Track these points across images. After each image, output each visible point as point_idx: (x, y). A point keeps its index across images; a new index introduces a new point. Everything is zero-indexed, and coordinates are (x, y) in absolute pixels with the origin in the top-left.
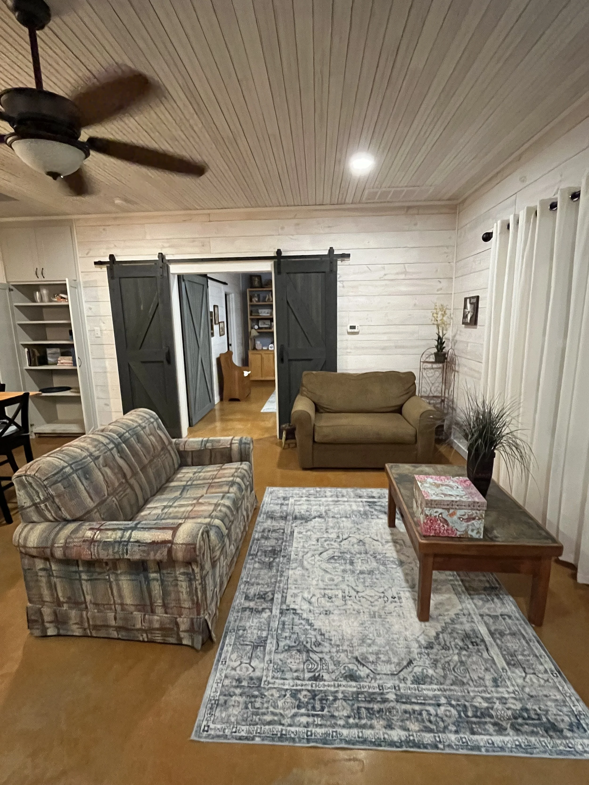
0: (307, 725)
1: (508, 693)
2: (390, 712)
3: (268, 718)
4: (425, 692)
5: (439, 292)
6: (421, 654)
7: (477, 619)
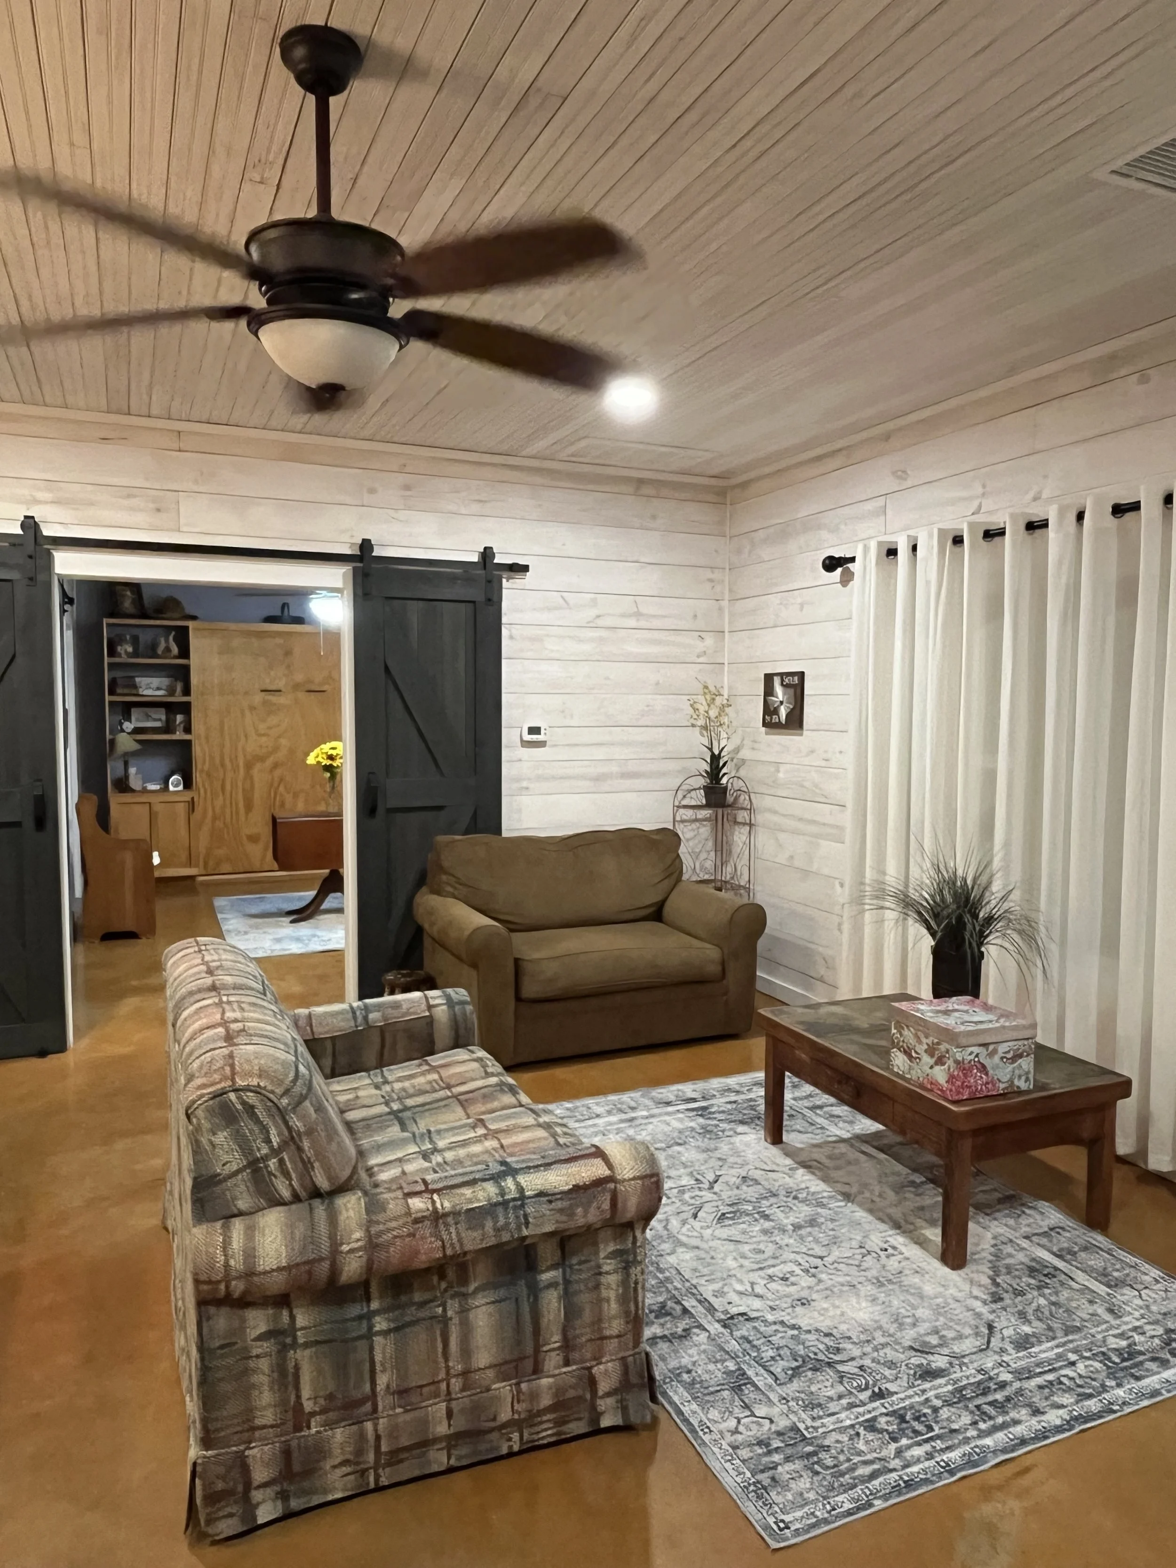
0: (930, 1456)
1: (1138, 1320)
2: (1022, 1395)
3: (866, 1470)
4: (1043, 1355)
5: (701, 660)
6: (994, 1311)
7: (1025, 1244)
